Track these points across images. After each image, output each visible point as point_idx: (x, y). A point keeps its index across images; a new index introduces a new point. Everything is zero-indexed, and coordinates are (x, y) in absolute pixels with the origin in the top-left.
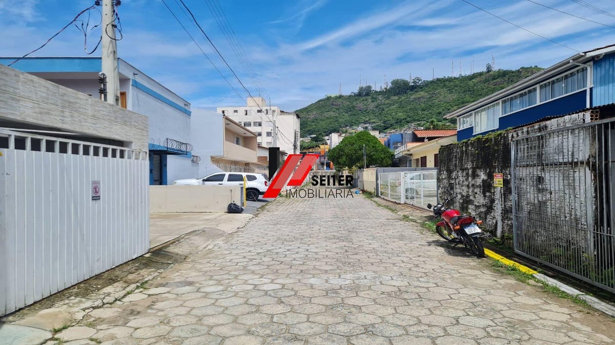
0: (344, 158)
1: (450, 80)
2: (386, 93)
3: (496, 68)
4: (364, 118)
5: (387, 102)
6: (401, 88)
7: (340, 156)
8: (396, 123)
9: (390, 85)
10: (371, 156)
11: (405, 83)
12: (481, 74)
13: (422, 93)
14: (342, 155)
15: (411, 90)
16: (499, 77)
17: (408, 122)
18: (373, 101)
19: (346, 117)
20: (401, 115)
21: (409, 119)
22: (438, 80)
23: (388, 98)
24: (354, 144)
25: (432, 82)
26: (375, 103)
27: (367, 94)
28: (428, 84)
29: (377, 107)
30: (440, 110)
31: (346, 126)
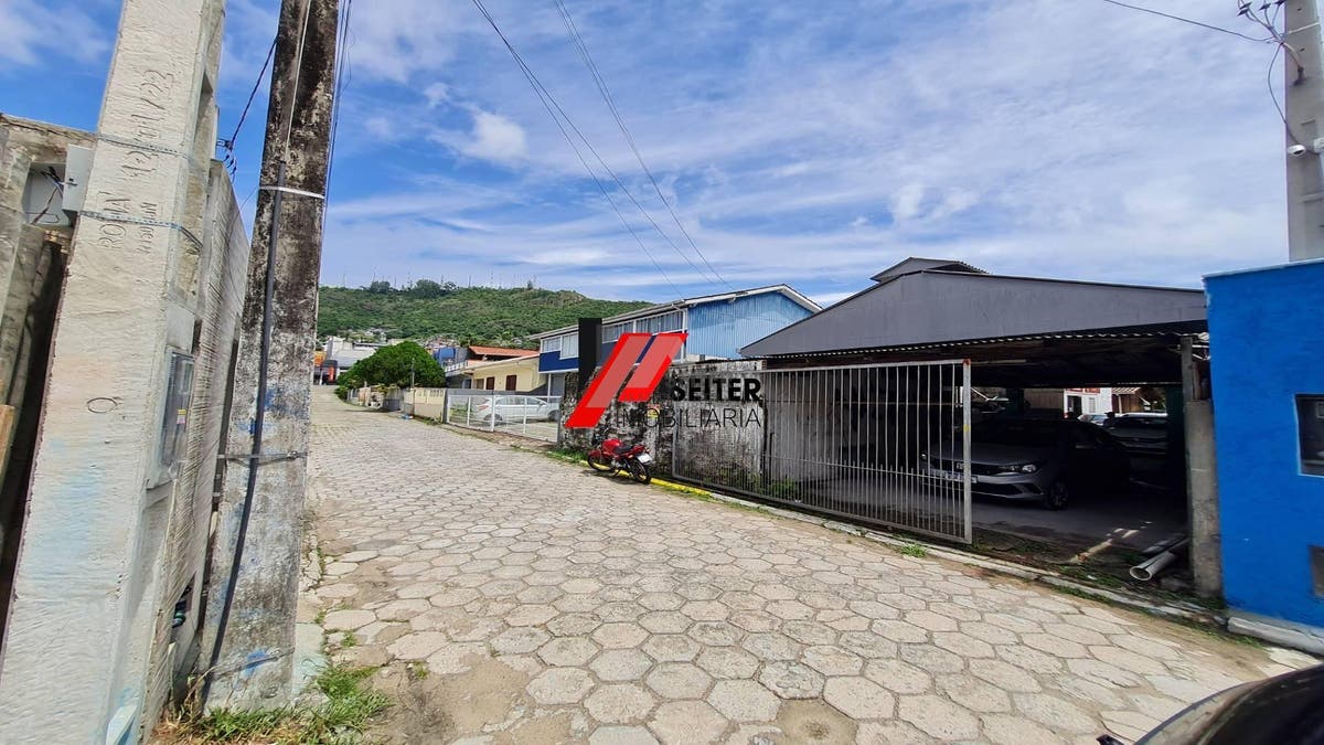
0: (382, 374)
1: (488, 291)
2: (408, 294)
3: (536, 287)
4: (375, 321)
5: (409, 304)
6: (428, 291)
7: (375, 370)
8: (420, 331)
9: (414, 285)
10: (420, 373)
11: (435, 286)
12: (522, 290)
13: (455, 301)
14: (378, 369)
15: (442, 295)
16: (539, 296)
17: (435, 332)
18: (390, 302)
19: (350, 317)
20: (426, 323)
21: (436, 329)
22: (475, 288)
23: (411, 300)
24: (396, 356)
25: (466, 290)
26: (393, 304)
27: (383, 292)
28: (462, 291)
29: (394, 309)
30: (475, 323)
31: (348, 328)
